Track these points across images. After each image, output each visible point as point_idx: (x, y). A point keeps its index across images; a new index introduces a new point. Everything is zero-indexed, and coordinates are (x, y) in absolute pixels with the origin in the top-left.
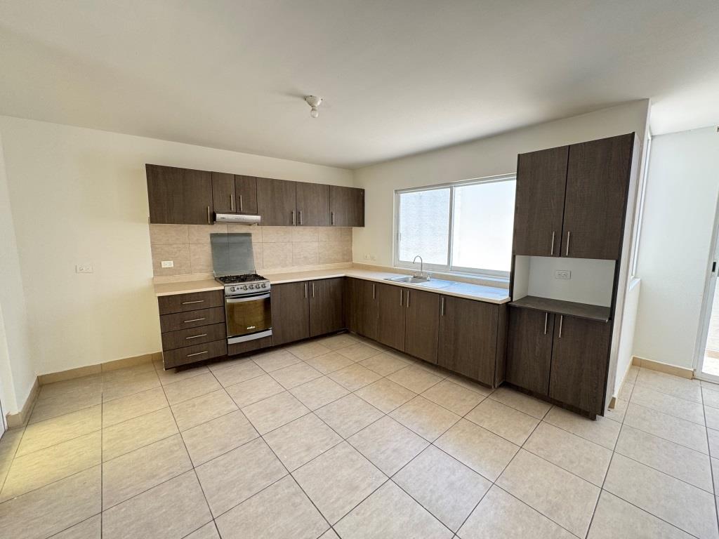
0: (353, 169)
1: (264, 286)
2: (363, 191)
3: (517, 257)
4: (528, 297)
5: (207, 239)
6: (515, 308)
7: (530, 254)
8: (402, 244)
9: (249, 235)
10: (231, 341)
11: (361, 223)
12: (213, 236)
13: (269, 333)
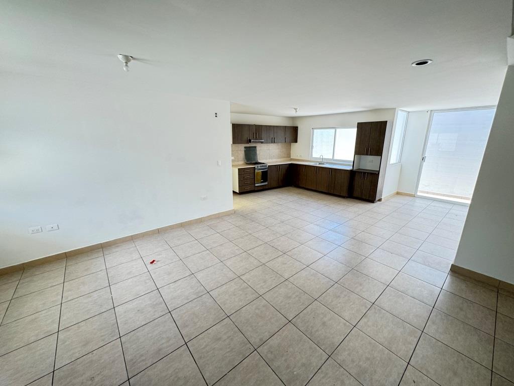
0: (293, 118)
1: (266, 166)
2: (297, 127)
3: (356, 156)
4: (359, 169)
5: (243, 149)
6: (354, 171)
7: (360, 155)
8: (314, 150)
9: (256, 147)
10: (256, 185)
11: (296, 141)
12: (245, 147)
13: (266, 183)
